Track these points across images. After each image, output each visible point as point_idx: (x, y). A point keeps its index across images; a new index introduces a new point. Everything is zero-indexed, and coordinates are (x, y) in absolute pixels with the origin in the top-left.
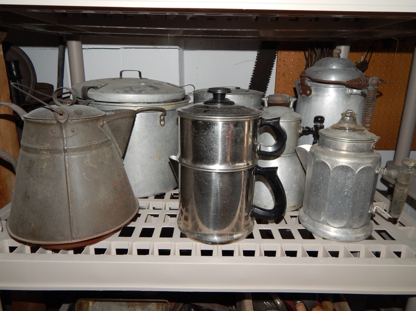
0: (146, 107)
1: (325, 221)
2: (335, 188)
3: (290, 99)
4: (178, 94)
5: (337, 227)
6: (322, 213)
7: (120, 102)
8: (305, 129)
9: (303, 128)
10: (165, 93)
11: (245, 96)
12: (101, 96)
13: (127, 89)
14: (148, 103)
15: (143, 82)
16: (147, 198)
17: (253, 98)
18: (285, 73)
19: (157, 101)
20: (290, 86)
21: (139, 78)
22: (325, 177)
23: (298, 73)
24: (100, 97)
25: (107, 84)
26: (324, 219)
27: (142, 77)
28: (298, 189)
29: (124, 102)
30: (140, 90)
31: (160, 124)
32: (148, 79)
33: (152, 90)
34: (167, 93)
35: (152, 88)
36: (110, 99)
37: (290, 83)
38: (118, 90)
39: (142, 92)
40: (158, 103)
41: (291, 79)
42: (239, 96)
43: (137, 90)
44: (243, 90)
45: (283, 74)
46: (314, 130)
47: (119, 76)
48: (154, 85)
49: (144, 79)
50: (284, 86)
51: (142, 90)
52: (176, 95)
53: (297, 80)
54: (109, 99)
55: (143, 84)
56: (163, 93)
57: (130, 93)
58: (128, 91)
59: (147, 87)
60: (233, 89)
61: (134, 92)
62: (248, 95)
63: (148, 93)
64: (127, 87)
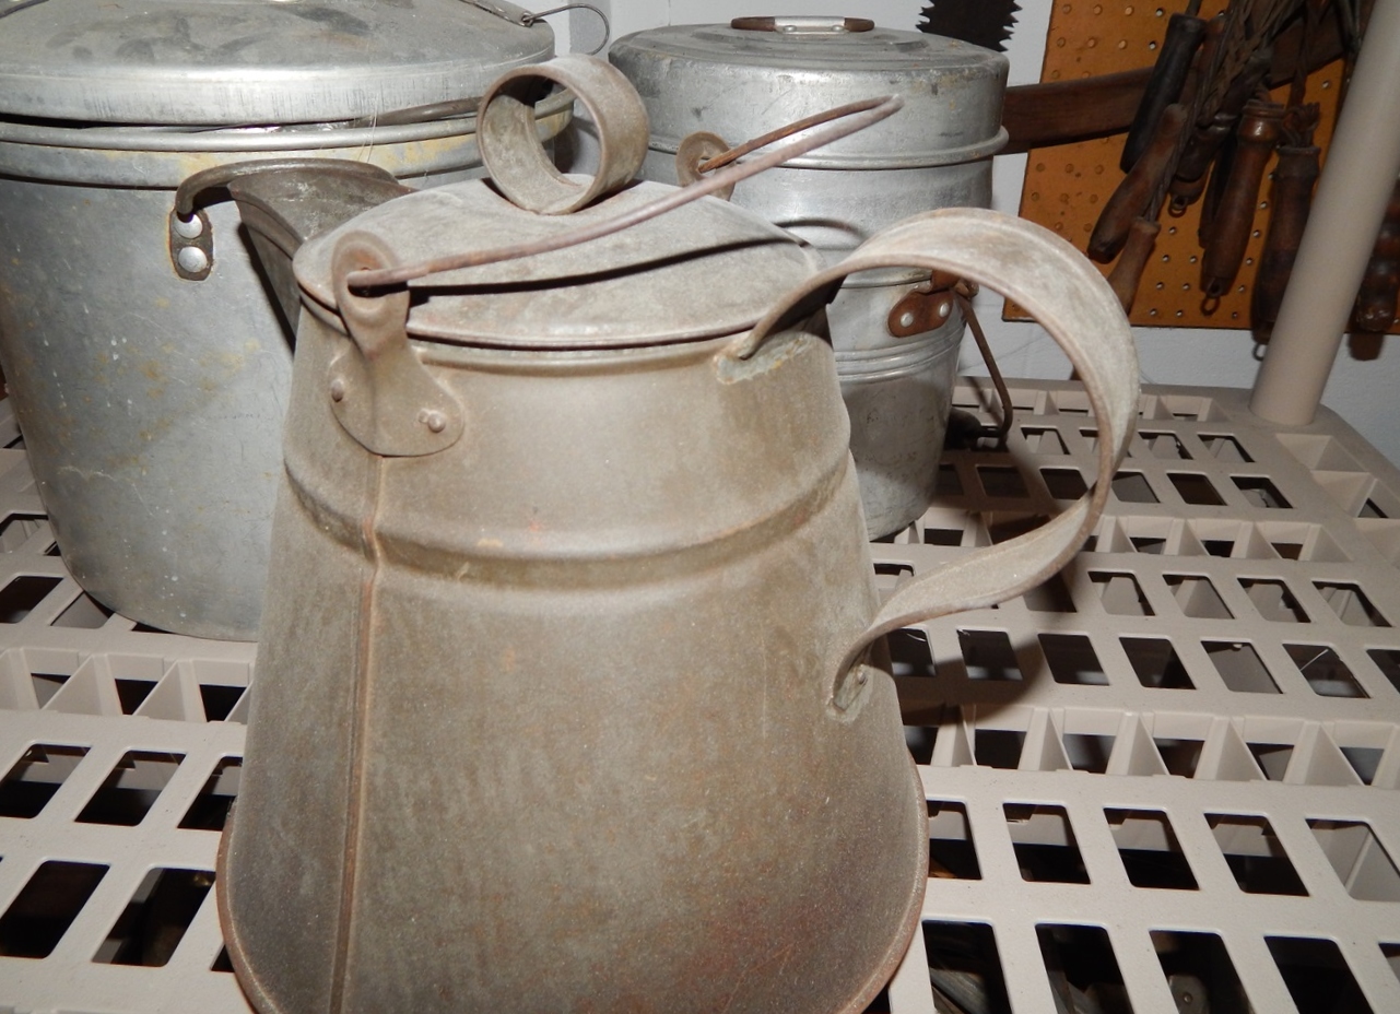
0: (252, 155)
7: (104, 115)
10: (395, 60)
11: (897, 77)
13: (151, 33)
14: (285, 125)
17: (940, 90)
19: (347, 114)
20: (1128, 11)
29: (127, 118)
30: (231, 38)
33: (313, 37)
34: (416, 57)
35: (324, 25)
36: (40, 100)
38: (91, 39)
39: (243, 53)
40: (355, 123)
42: (862, 77)
43: (216, 38)
44: (884, 39)
50: (1098, 10)
51: (247, 42)
54: (30, 100)
56: (388, 57)
57: (157, 57)
58: (155, 41)
59: (294, 17)
60: (832, 29)
61: (189, 52)
62: (914, 73)
63: (284, 60)
64: (155, 20)
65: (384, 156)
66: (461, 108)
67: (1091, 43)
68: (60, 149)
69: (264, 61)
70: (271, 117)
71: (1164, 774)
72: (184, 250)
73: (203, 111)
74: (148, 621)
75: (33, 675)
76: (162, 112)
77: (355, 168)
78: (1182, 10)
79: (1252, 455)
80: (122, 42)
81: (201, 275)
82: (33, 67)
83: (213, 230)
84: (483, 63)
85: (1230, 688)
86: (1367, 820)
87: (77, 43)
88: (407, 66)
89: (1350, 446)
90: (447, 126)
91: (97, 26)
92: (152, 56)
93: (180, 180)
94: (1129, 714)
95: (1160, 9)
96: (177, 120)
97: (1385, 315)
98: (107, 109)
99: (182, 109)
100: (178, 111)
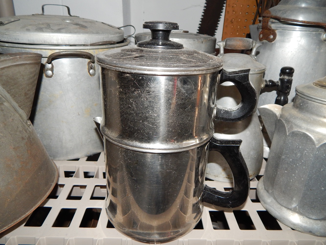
0: (64, 50)
1: (297, 209)
2: (319, 171)
3: (253, 45)
4: (112, 36)
5: (314, 218)
6: (294, 199)
7: (32, 43)
8: (268, 83)
9: (266, 81)
10: (93, 33)
11: (195, 40)
12: (6, 34)
13: (42, 26)
14: (71, 45)
15: (68, 19)
16: (77, 160)
17: (203, 42)
18: (233, 20)
19: (83, 44)
20: (238, 34)
21: (69, 15)
22: (306, 154)
23: (246, 21)
24: (5, 35)
25: (19, 20)
26: (296, 207)
27: (72, 14)
28: (255, 156)
29: (37, 43)
30: (59, 28)
31: (88, 73)
32: (79, 17)
33: (76, 28)
34: (97, 33)
35: (78, 26)
36: (18, 39)
37: (238, 31)
38: (30, 27)
39: (62, 30)
40: (84, 45)
41: (239, 27)
42: (188, 40)
43: (56, 28)
44: (191, 34)
45: (231, 21)
46: (280, 85)
47: (41, 12)
48: (82, 23)
49: (74, 16)
50: (231, 34)
52: (110, 36)
53: (245, 27)
54: (16, 39)
55: (68, 22)
57: (44, 31)
58: (43, 28)
59: (72, 25)
60: (181, 32)
61: (51, 30)
62: (198, 39)
63: (70, 32)
64: (43, 24)
65: (91, 52)
66: (107, 43)
68: (22, 49)
69: (66, 32)
70: (68, 44)
72: (47, 71)
73: (53, 42)
76: (44, 42)
77: (86, 53)
80: (36, 28)
81: (51, 77)
82: (17, 32)
83: (54, 67)
84: (111, 35)
87: (27, 28)
88: (96, 34)
90: (104, 47)
91: (30, 25)
92: (43, 30)
93: (48, 56)
95: (244, 33)
96: (48, 44)
98: (33, 41)
99: (49, 41)
100: (48, 42)
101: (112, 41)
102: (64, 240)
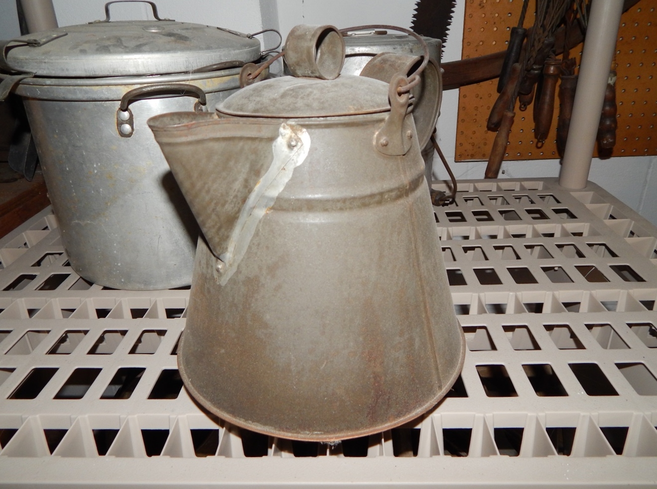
0: (149, 85)
4: (237, 51)
7: (91, 74)
10: (201, 49)
11: (396, 46)
12: (45, 62)
13: (108, 43)
14: (162, 75)
15: (154, 26)
16: (187, 287)
17: (414, 51)
18: (484, 2)
19: (183, 70)
20: (495, 29)
21: (155, 19)
24: (43, 64)
25: (66, 34)
27: (160, 17)
29: (101, 74)
30: (139, 43)
32: (174, 21)
33: (169, 42)
34: (209, 48)
35: (172, 38)
36: (67, 70)
37: (495, 23)
38: (86, 46)
39: (144, 48)
40: (186, 73)
41: (497, 15)
42: (382, 47)
43: (133, 44)
44: (391, 37)
45: (480, 5)
47: (104, 18)
48: (179, 32)
49: (165, 20)
50: (482, 30)
51: (145, 44)
52: (233, 52)
53: (509, 15)
54: (63, 70)
55: (153, 31)
56: (198, 48)
57: (111, 50)
58: (110, 46)
59: (161, 36)
60: (370, 34)
61: (123, 48)
62: (403, 45)
63: (159, 50)
64: (109, 39)
65: (198, 84)
66: (227, 65)
67: (481, 43)
68: (76, 87)
69: (152, 51)
70: (155, 72)
71: (526, 312)
72: (123, 125)
73: (129, 71)
74: (108, 285)
75: (62, 310)
76: (114, 72)
77: (189, 87)
78: (516, 26)
79: (560, 200)
80: (97, 46)
81: (130, 135)
82: (65, 57)
83: (134, 117)
84: (234, 50)
85: (553, 282)
86: (609, 323)
87: (81, 48)
88: (206, 51)
89: (601, 195)
90: (222, 73)
91: (86, 42)
92: (109, 51)
93: (121, 97)
94: (511, 293)
95: (508, 27)
96: (120, 75)
97: (611, 141)
98: (93, 71)
99: (121, 70)
100: (120, 71)
101: (236, 61)
102: (169, 420)
